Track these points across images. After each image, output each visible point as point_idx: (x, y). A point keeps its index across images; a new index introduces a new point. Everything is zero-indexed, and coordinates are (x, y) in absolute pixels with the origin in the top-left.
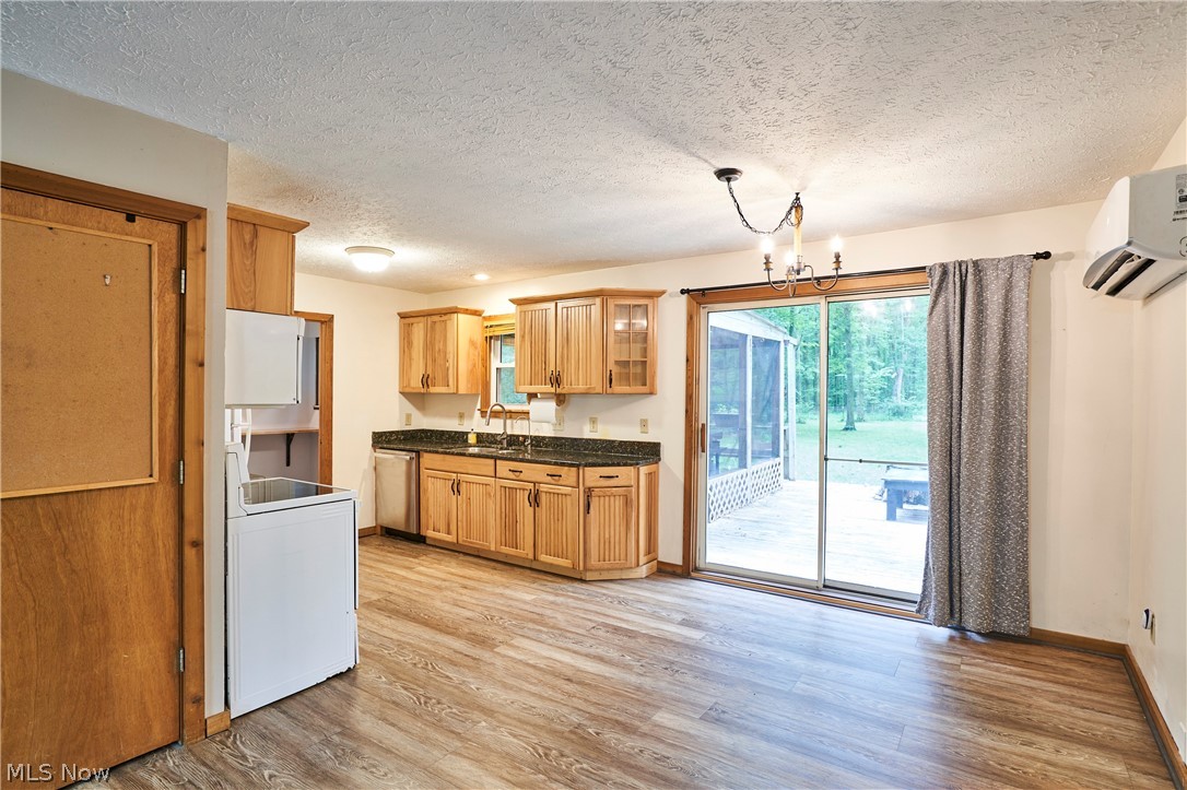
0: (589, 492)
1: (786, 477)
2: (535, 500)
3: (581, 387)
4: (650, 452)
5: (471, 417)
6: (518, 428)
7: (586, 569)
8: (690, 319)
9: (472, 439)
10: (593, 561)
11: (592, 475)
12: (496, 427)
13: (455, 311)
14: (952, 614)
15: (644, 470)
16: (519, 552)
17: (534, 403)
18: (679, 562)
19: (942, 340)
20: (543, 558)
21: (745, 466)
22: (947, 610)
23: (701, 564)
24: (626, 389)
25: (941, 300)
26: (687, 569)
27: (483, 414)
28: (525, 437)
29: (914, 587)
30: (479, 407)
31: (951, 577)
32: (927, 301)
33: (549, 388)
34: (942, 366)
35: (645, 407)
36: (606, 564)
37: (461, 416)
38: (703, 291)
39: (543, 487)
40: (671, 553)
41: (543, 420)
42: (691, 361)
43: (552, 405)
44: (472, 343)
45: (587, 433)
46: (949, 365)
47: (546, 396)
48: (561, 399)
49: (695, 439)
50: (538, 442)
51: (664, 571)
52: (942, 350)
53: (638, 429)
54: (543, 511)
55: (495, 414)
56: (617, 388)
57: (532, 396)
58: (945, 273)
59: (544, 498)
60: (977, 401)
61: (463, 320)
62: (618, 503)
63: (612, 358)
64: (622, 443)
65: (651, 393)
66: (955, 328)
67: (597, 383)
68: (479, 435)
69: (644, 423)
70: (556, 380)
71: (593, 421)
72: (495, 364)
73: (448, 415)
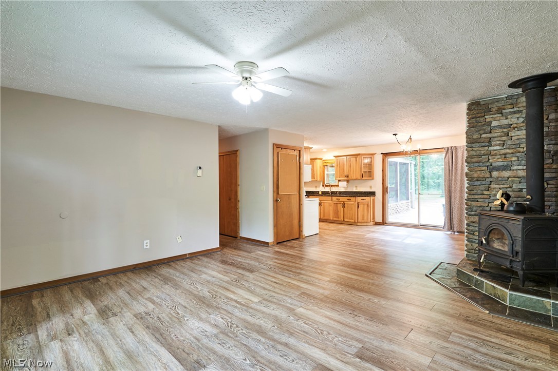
0: (358, 204)
1: (412, 207)
2: (344, 206)
3: (354, 178)
4: (372, 194)
5: (319, 187)
6: (334, 189)
7: (358, 222)
8: (383, 160)
9: (320, 193)
10: (360, 220)
11: (359, 199)
12: (327, 189)
13: (316, 159)
14: (451, 228)
15: (372, 198)
16: (339, 219)
17: (340, 183)
18: (381, 221)
19: (448, 165)
20: (346, 220)
21: (397, 201)
22: (450, 227)
23: (387, 222)
24: (366, 178)
25: (447, 155)
26: (383, 223)
27: (323, 186)
28: (337, 192)
29: (442, 224)
30: (322, 184)
31: (451, 219)
32: (444, 155)
33: (345, 178)
34: (448, 171)
35: (371, 183)
36: (363, 221)
37: (316, 187)
38: (387, 153)
39: (346, 203)
40: (379, 219)
41: (343, 187)
42: (383, 171)
43: (345, 183)
44: (320, 167)
45: (355, 190)
46: (449, 171)
47: (344, 180)
48: (348, 181)
49: (385, 190)
50: (340, 193)
51: (377, 224)
52: (448, 167)
53: (369, 188)
54: (346, 209)
55: (327, 186)
56: (364, 178)
57: (339, 181)
58: (448, 149)
59: (346, 205)
60: (456, 179)
61: (318, 161)
62: (366, 206)
63: (363, 171)
64: (365, 192)
65: (373, 179)
66: (451, 162)
67: (359, 177)
68: (322, 192)
69: (371, 187)
70: (347, 176)
71: (356, 187)
72: (326, 172)
73: (312, 187)
